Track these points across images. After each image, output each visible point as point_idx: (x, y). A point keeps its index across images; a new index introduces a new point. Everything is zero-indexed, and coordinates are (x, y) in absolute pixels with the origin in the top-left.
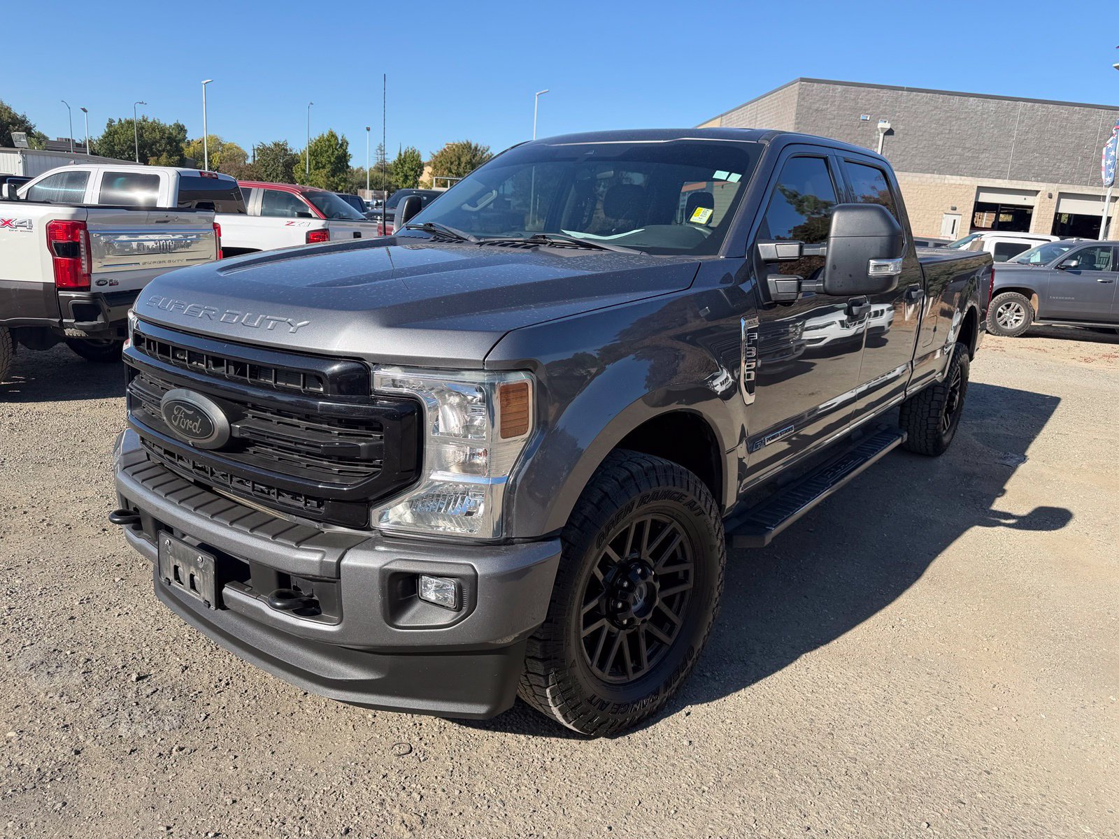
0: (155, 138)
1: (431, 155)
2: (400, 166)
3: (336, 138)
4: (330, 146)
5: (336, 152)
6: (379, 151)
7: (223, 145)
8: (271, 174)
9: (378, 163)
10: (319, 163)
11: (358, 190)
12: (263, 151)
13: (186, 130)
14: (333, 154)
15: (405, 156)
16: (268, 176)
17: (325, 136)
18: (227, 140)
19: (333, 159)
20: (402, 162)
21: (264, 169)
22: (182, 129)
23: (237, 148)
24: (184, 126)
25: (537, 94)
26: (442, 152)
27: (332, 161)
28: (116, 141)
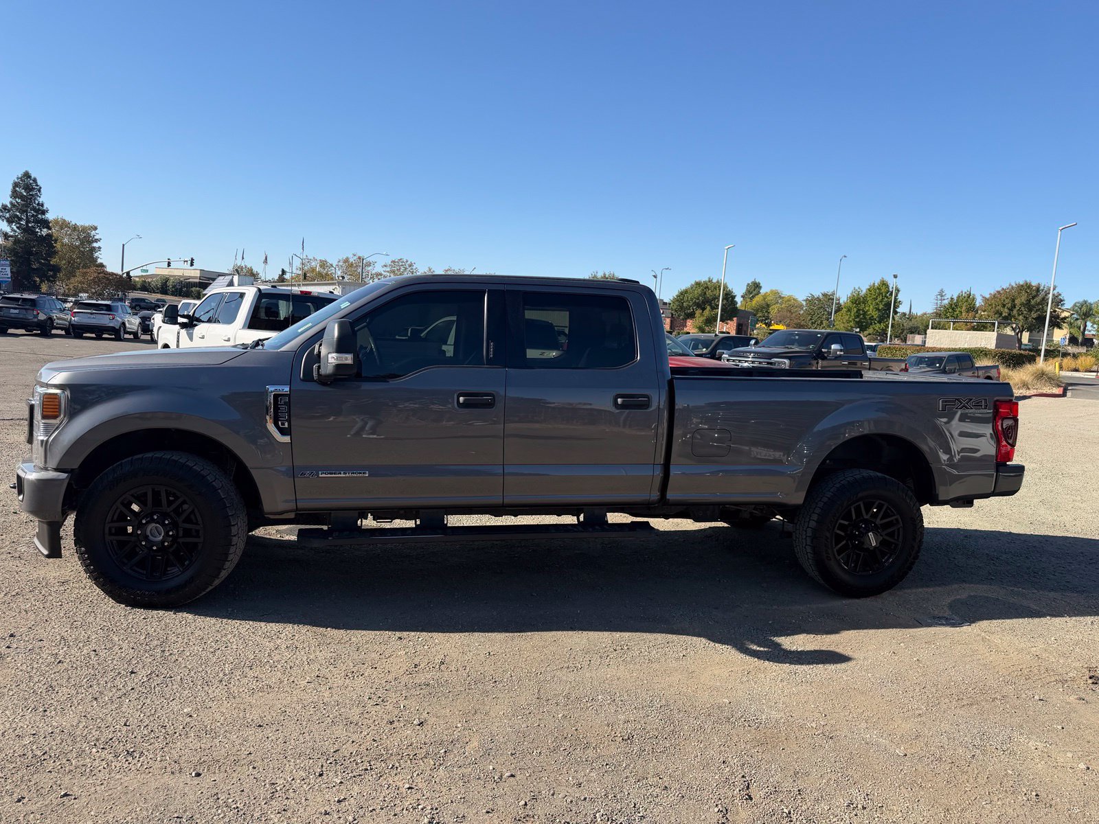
0: (715, 295)
1: (981, 298)
2: (950, 310)
3: (888, 287)
4: (880, 294)
5: (886, 299)
6: (939, 297)
7: (780, 297)
8: (815, 321)
9: (936, 309)
10: (860, 310)
11: (908, 335)
12: (811, 301)
13: (761, 287)
14: (881, 301)
15: (957, 300)
16: (812, 323)
17: (876, 284)
18: (786, 293)
19: (881, 307)
20: (953, 306)
21: (810, 318)
22: (757, 286)
23: (794, 299)
24: (759, 284)
25: (1060, 228)
26: (994, 296)
27: (880, 308)
28: (686, 299)
